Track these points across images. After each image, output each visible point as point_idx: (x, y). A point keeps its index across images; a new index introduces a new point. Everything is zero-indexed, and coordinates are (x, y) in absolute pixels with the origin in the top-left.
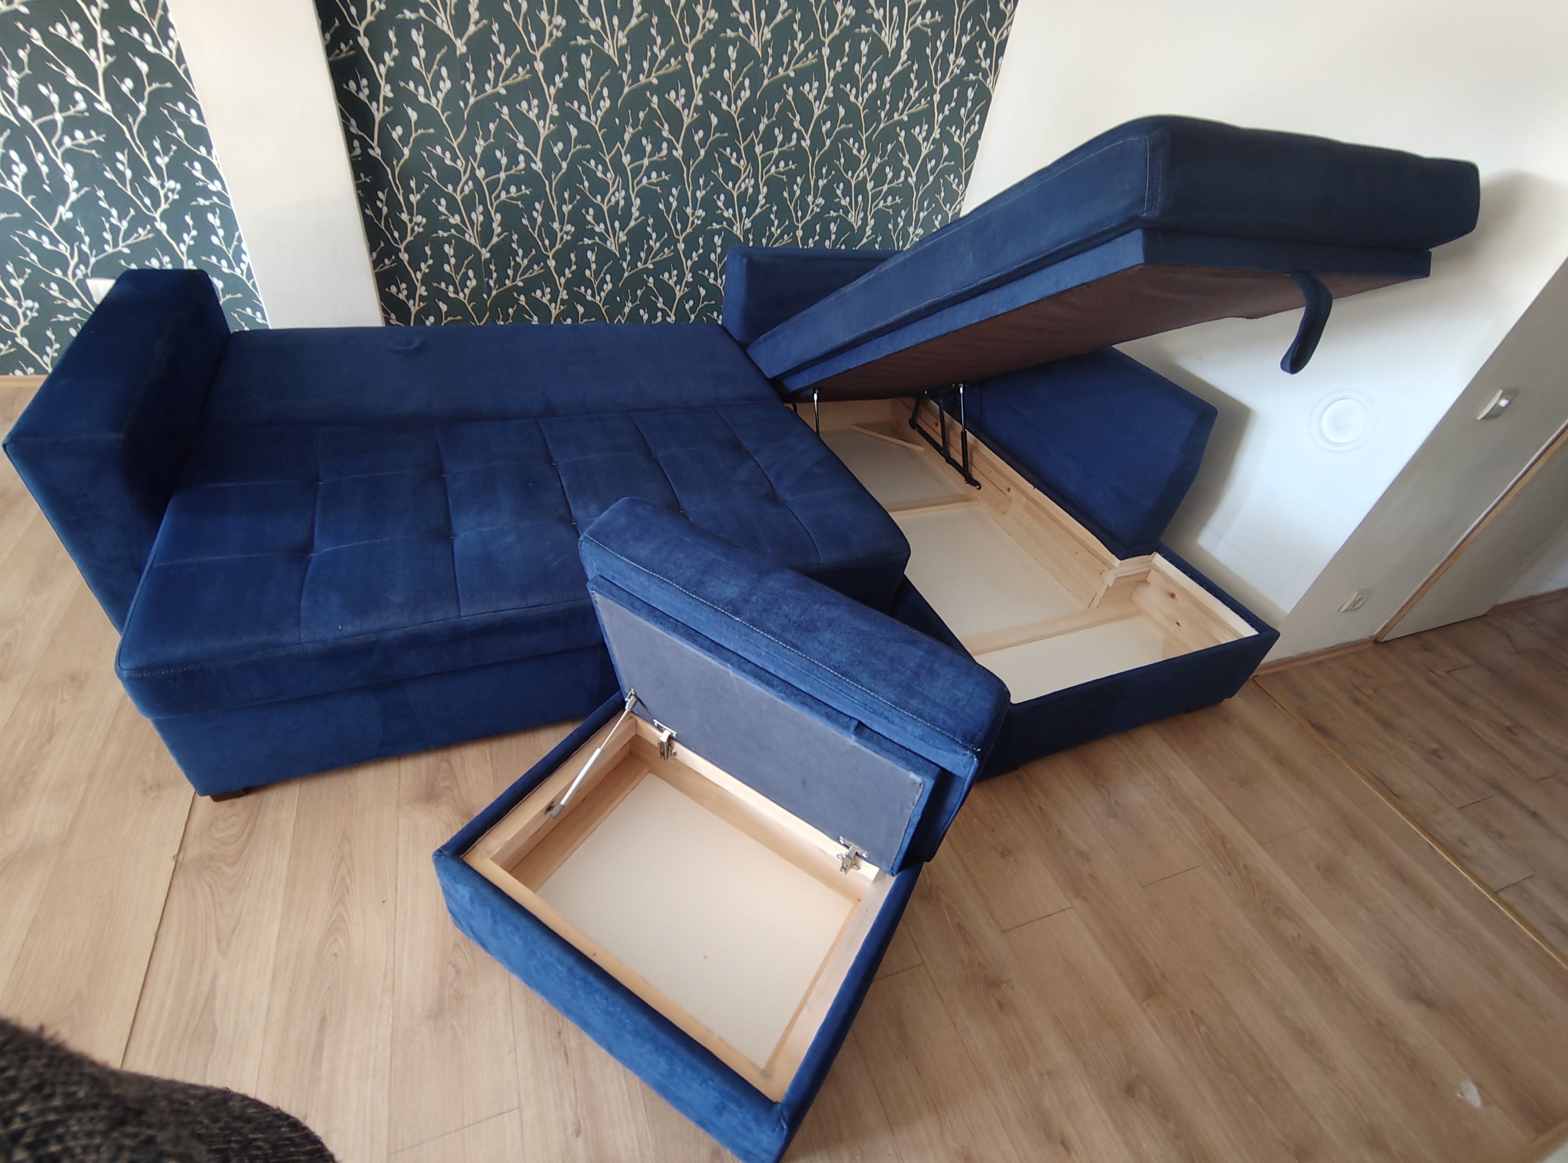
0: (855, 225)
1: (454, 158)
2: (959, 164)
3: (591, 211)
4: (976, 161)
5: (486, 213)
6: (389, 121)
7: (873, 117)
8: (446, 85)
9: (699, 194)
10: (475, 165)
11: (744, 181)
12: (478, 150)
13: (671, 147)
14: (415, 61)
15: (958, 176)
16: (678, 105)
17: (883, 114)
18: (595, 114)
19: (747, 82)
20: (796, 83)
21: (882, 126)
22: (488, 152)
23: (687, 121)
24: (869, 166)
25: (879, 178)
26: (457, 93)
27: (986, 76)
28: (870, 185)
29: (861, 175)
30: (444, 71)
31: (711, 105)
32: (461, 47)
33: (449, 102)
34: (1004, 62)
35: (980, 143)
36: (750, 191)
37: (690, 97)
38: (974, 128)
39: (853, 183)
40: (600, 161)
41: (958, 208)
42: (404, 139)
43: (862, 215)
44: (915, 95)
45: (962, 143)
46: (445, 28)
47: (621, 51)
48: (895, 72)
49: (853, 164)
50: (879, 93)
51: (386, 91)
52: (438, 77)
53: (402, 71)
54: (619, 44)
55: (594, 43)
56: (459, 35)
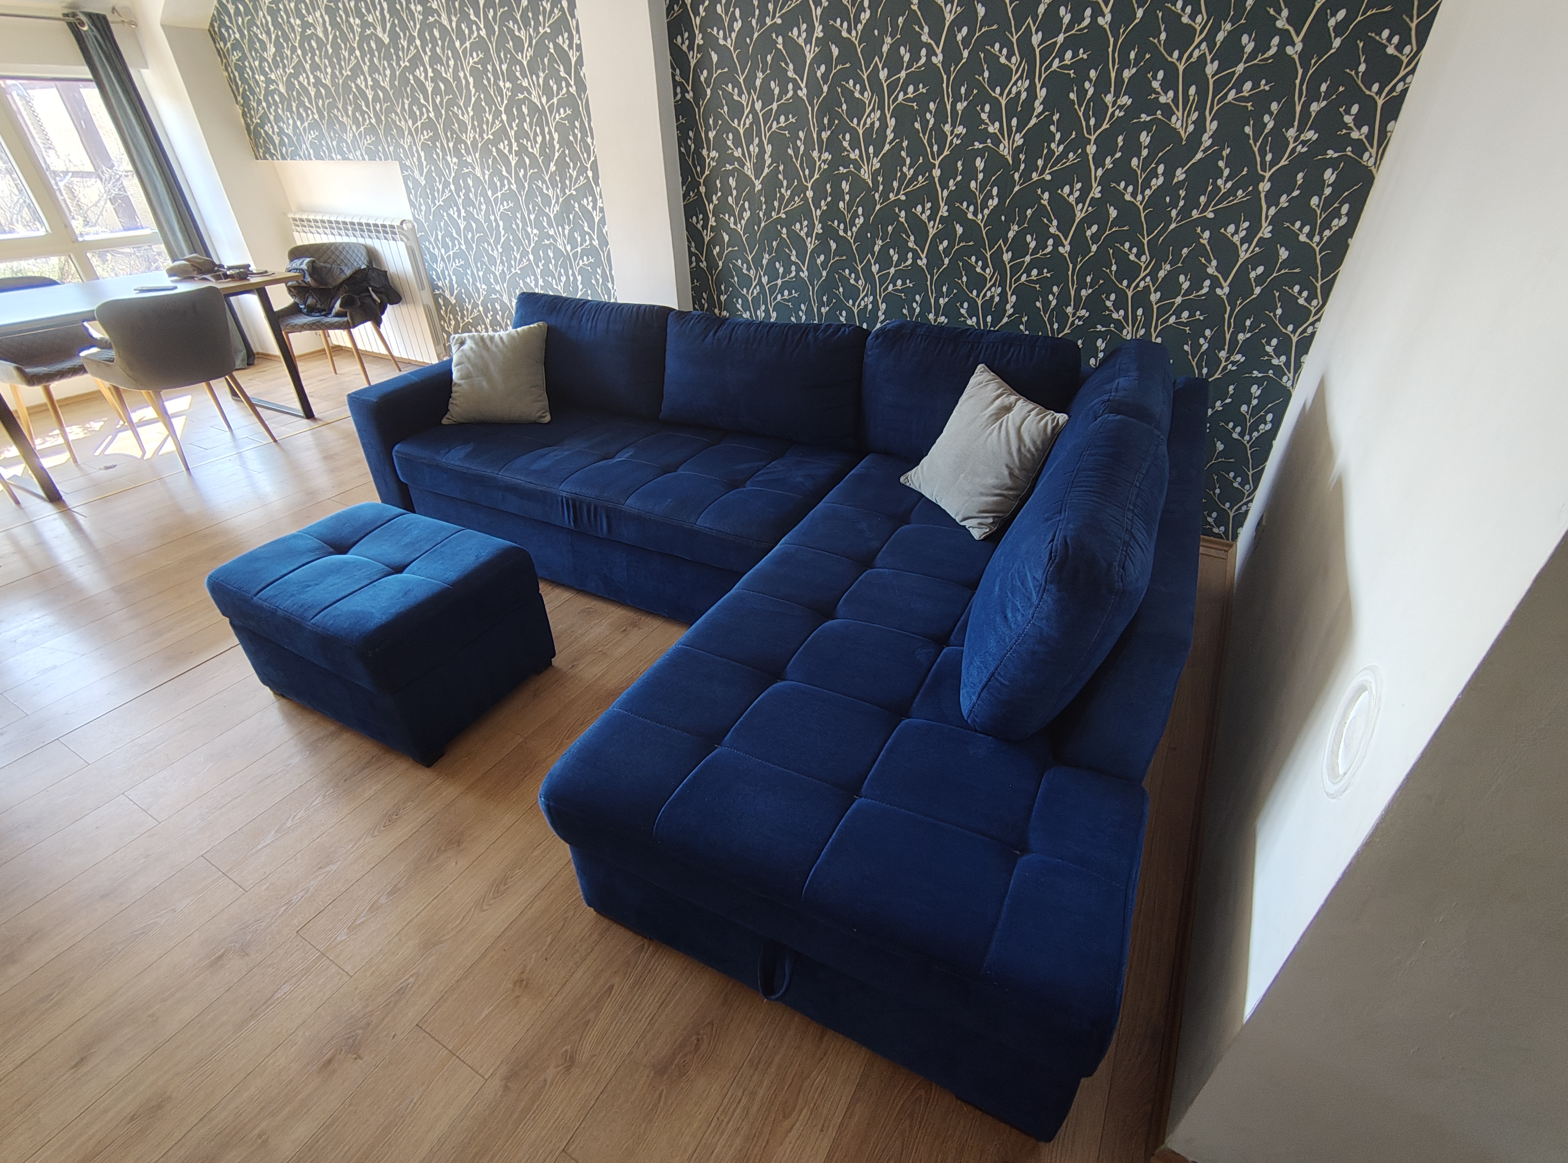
1: (749, 269)
2: (1310, 271)
3: (844, 313)
4: (1341, 268)
6: (713, 242)
7: (1159, 216)
8: (747, 215)
9: (942, 301)
10: (762, 274)
11: (990, 288)
12: (765, 262)
13: (916, 257)
14: (730, 199)
15: (1309, 286)
16: (924, 217)
17: (1174, 213)
18: (851, 230)
19: (995, 191)
20: (1053, 187)
21: (1173, 226)
22: (772, 263)
23: (932, 232)
24: (1153, 274)
25: (1169, 287)
26: (754, 220)
27: (1361, 152)
28: (1154, 297)
29: (1142, 285)
30: (747, 205)
31: (957, 215)
32: (758, 187)
33: (748, 228)
34: (1398, 127)
35: (1351, 242)
36: (997, 298)
37: (935, 209)
38: (1339, 222)
39: (1130, 294)
40: (853, 270)
41: (1310, 330)
42: (720, 254)
43: (1143, 331)
44: (1225, 186)
45: (1315, 243)
46: (749, 173)
47: (875, 174)
48: (1193, 161)
49: (1130, 271)
50: (1169, 188)
51: (712, 222)
52: (743, 209)
53: (723, 207)
54: (874, 169)
55: (853, 170)
56: (757, 178)
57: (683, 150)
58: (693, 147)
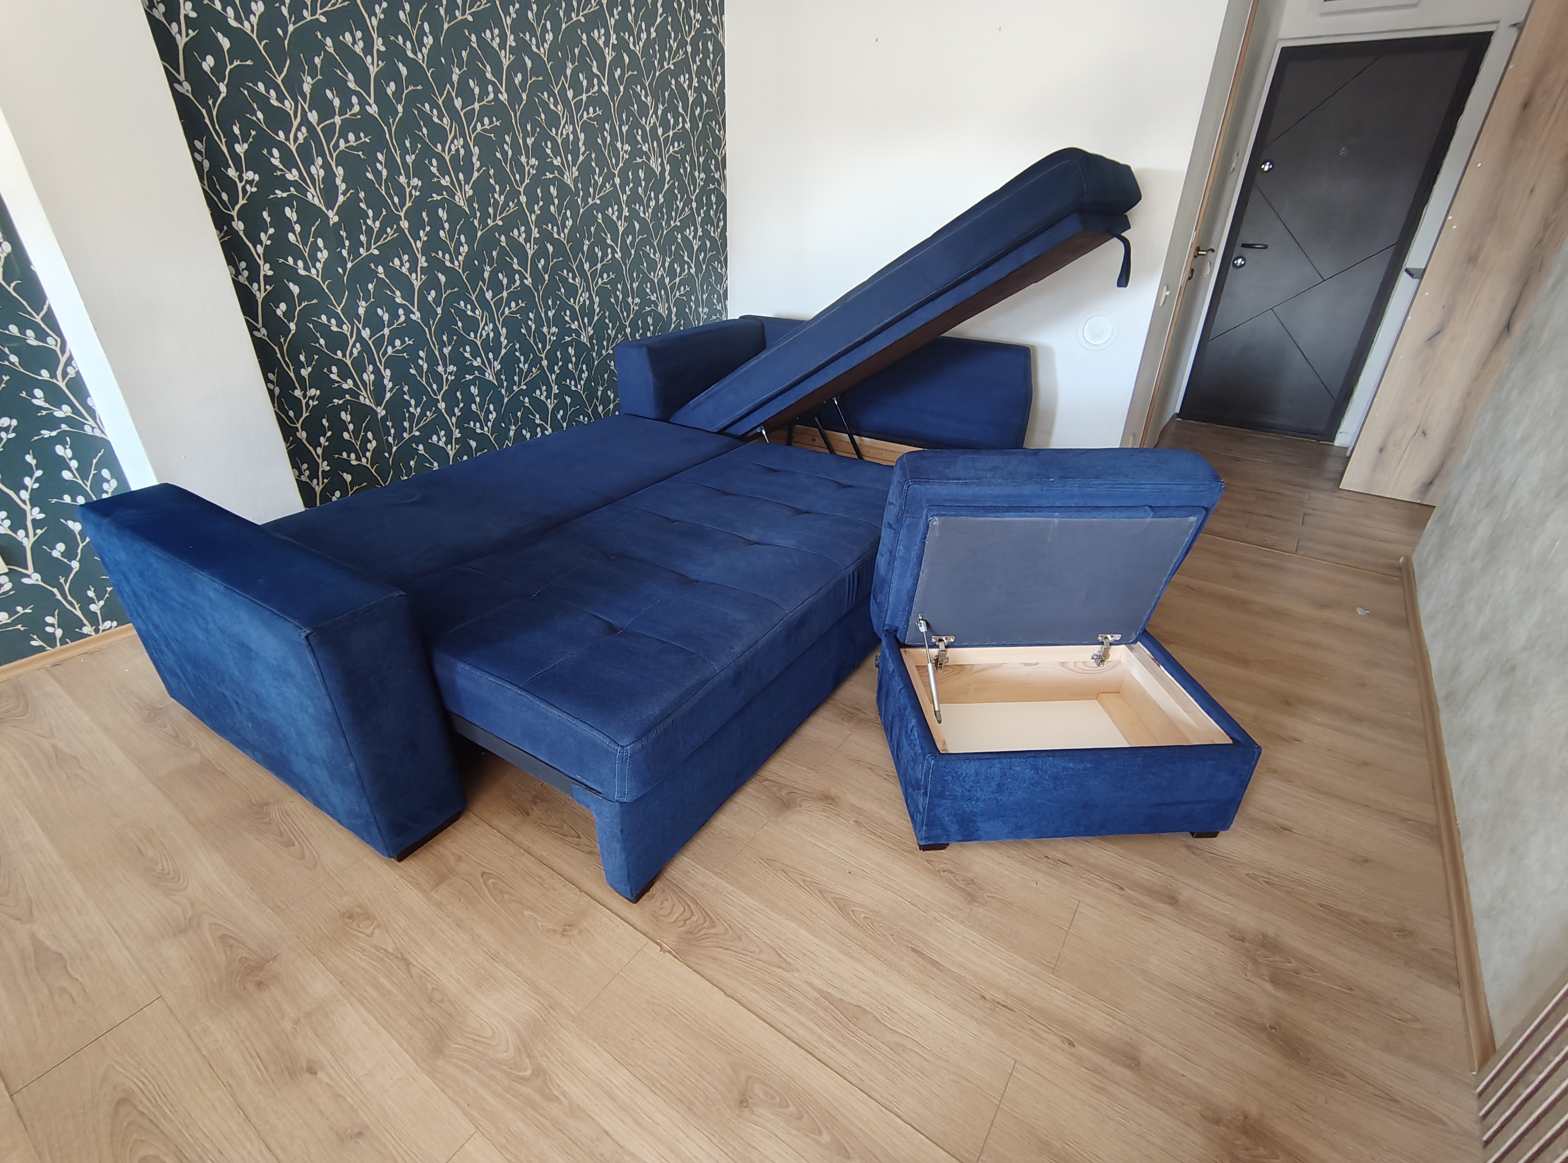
0: (663, 314)
1: (340, 324)
2: (718, 253)
3: (468, 348)
4: (728, 249)
5: (377, 372)
6: (272, 299)
7: (658, 227)
8: (323, 255)
9: (550, 314)
10: (360, 326)
11: (581, 295)
12: (361, 311)
13: (523, 277)
14: (291, 237)
15: (720, 262)
16: (521, 240)
17: (664, 224)
18: (457, 259)
19: (568, 213)
20: (602, 209)
21: (665, 232)
22: (371, 311)
23: (530, 253)
24: (663, 265)
25: (672, 273)
26: (336, 260)
27: (719, 185)
28: (667, 280)
29: (660, 274)
30: (320, 242)
31: (546, 236)
33: (329, 270)
34: (727, 172)
35: (727, 234)
36: (587, 302)
37: (528, 232)
38: (721, 224)
39: (656, 281)
40: (468, 301)
42: (289, 314)
43: (666, 305)
44: (681, 205)
45: (716, 235)
46: (316, 201)
47: (470, 201)
48: (665, 190)
49: (653, 265)
50: (658, 207)
51: (266, 270)
52: (315, 249)
53: (280, 248)
54: (467, 196)
55: (447, 197)
56: (329, 207)
58: (206, 164)
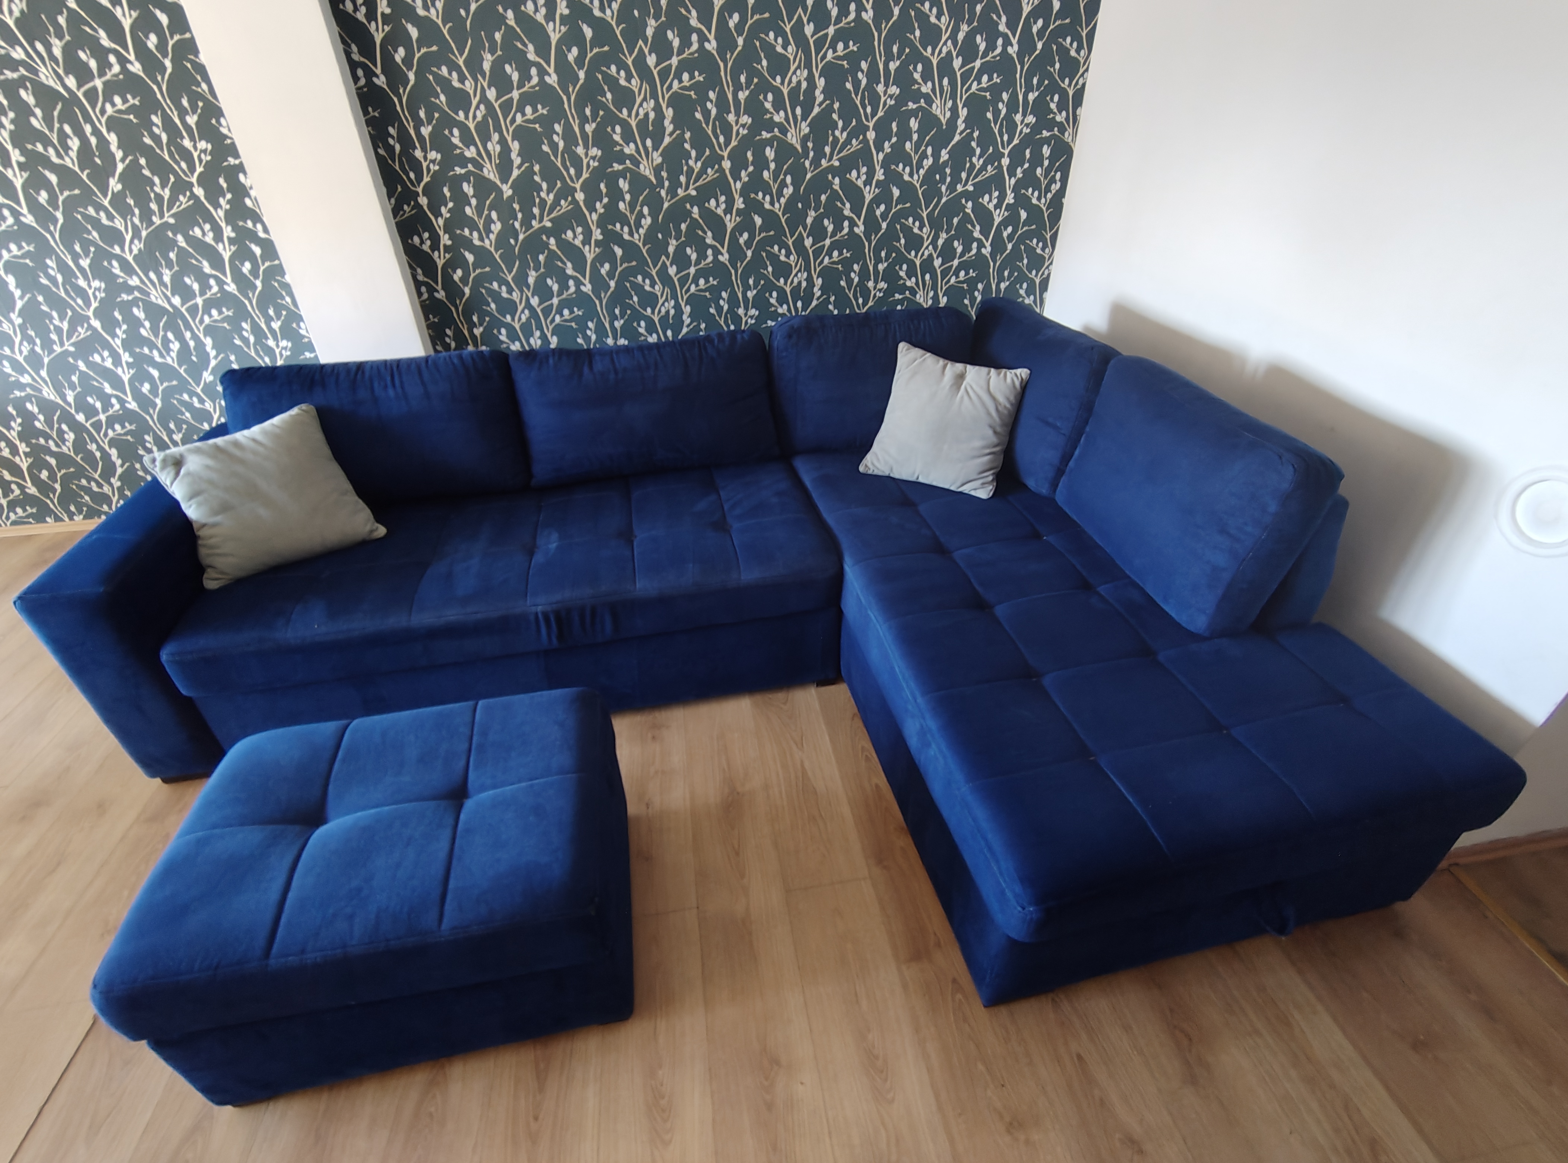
0: (925, 305)
1: (510, 291)
2: (1042, 227)
3: (643, 323)
4: (1062, 222)
6: (450, 265)
7: (932, 192)
8: (497, 227)
9: (750, 294)
10: (530, 295)
11: (796, 275)
13: (717, 252)
14: (468, 210)
15: (1042, 239)
16: (720, 211)
17: (944, 188)
18: (638, 232)
19: (789, 179)
20: (842, 171)
21: (944, 200)
22: (541, 280)
23: (730, 226)
24: (934, 243)
25: (947, 253)
26: (508, 231)
27: (1062, 130)
28: (937, 262)
29: (926, 253)
30: (494, 215)
31: (753, 206)
32: (507, 191)
33: (502, 241)
34: (1083, 112)
35: (1065, 201)
36: (804, 284)
37: (730, 202)
38: (1055, 187)
39: (918, 263)
40: (647, 275)
41: (1046, 272)
42: (464, 280)
43: (931, 293)
44: (978, 163)
45: (1043, 204)
46: (491, 176)
47: (657, 170)
48: (953, 143)
49: (915, 243)
50: (937, 167)
51: (445, 240)
52: (489, 221)
53: (458, 220)
54: (655, 163)
55: (629, 166)
56: (504, 180)
57: (381, 152)
58: (398, 148)
